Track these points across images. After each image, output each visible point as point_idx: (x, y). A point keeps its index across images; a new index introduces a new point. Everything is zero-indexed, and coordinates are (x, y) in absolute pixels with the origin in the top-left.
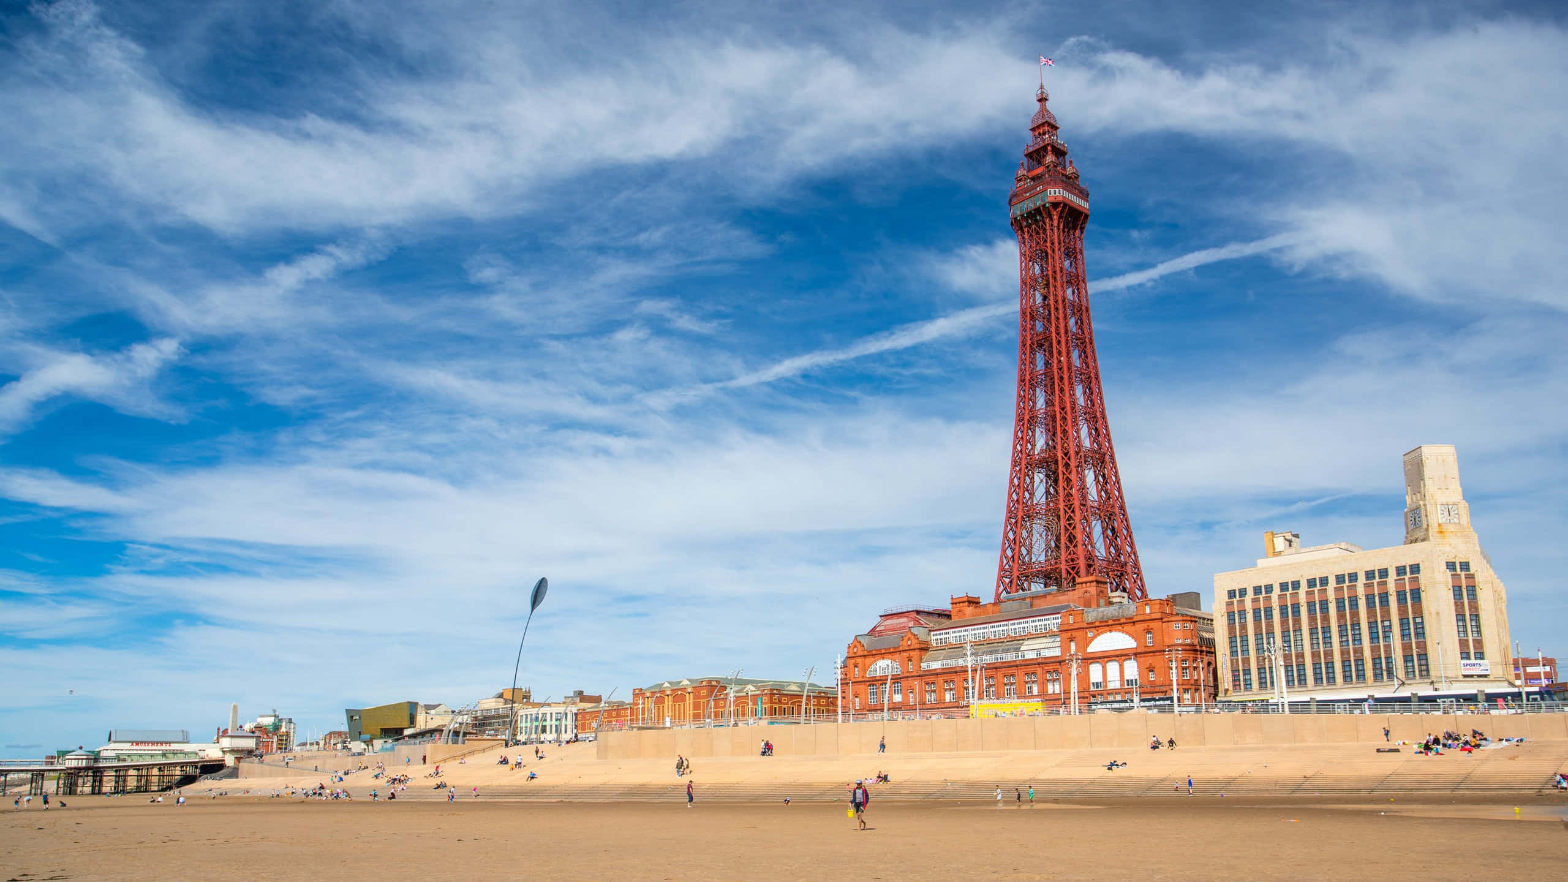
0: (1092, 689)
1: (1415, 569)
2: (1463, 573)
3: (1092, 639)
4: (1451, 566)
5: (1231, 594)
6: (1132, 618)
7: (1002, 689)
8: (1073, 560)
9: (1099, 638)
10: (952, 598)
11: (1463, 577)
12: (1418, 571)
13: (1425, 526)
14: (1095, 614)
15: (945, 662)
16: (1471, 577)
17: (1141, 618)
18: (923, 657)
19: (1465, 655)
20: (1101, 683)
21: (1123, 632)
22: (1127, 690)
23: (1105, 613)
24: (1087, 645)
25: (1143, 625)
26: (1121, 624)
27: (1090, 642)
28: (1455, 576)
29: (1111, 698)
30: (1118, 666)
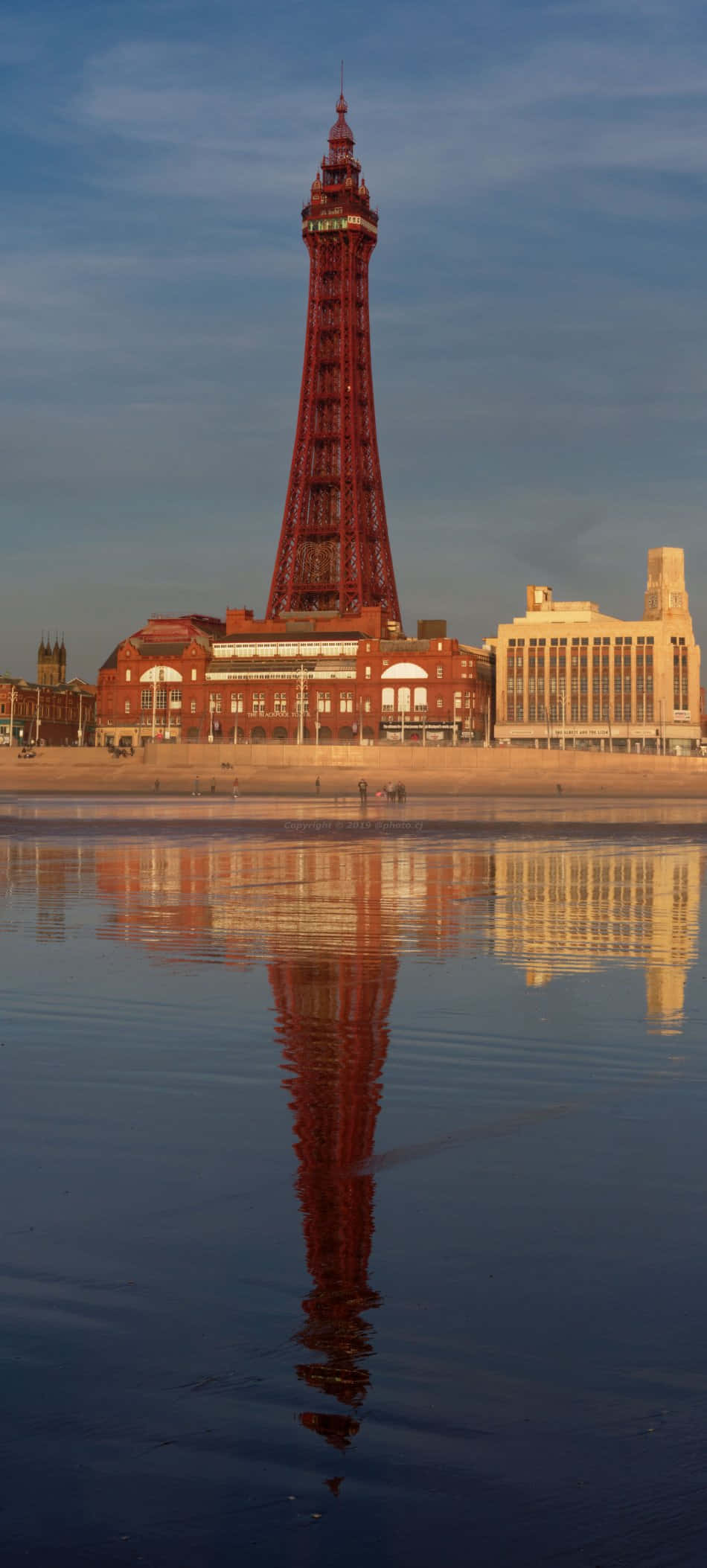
0: (384, 710)
1: (651, 640)
2: (681, 646)
3: (387, 667)
4: (673, 640)
5: (512, 642)
6: (424, 653)
7: (293, 705)
8: (351, 586)
9: (393, 667)
10: (228, 610)
11: (681, 648)
12: (653, 643)
13: (659, 608)
14: (390, 645)
16: (685, 649)
17: (434, 653)
18: (207, 667)
19: (677, 707)
20: (392, 705)
21: (416, 663)
23: (400, 645)
24: (381, 671)
25: (435, 659)
26: (414, 657)
27: (385, 670)
28: (676, 648)
29: (402, 720)
30: (409, 693)
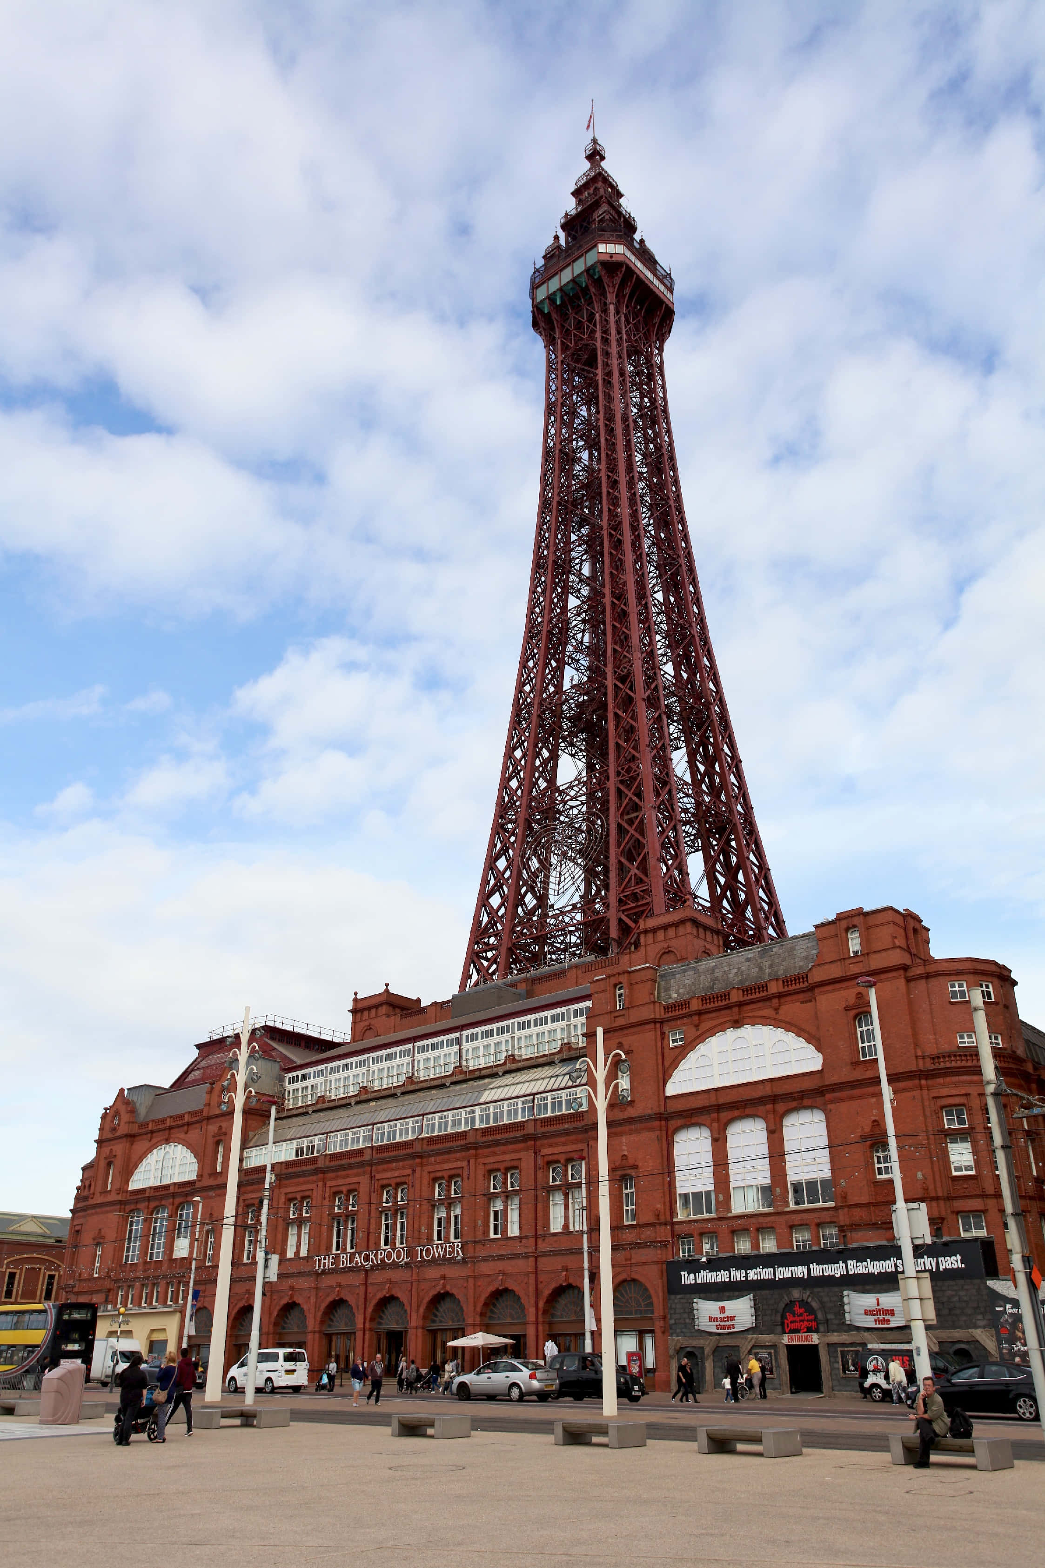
0: (681, 1215)
3: (682, 1052)
6: (804, 977)
7: (425, 1219)
8: (635, 897)
9: (702, 1049)
14: (688, 979)
15: (305, 1143)
17: (835, 971)
18: (251, 1134)
20: (708, 1193)
21: (776, 1023)
22: (797, 1219)
23: (718, 974)
24: (664, 1073)
25: (843, 993)
26: (768, 999)
27: (675, 1064)
29: (743, 1246)
30: (764, 1135)
